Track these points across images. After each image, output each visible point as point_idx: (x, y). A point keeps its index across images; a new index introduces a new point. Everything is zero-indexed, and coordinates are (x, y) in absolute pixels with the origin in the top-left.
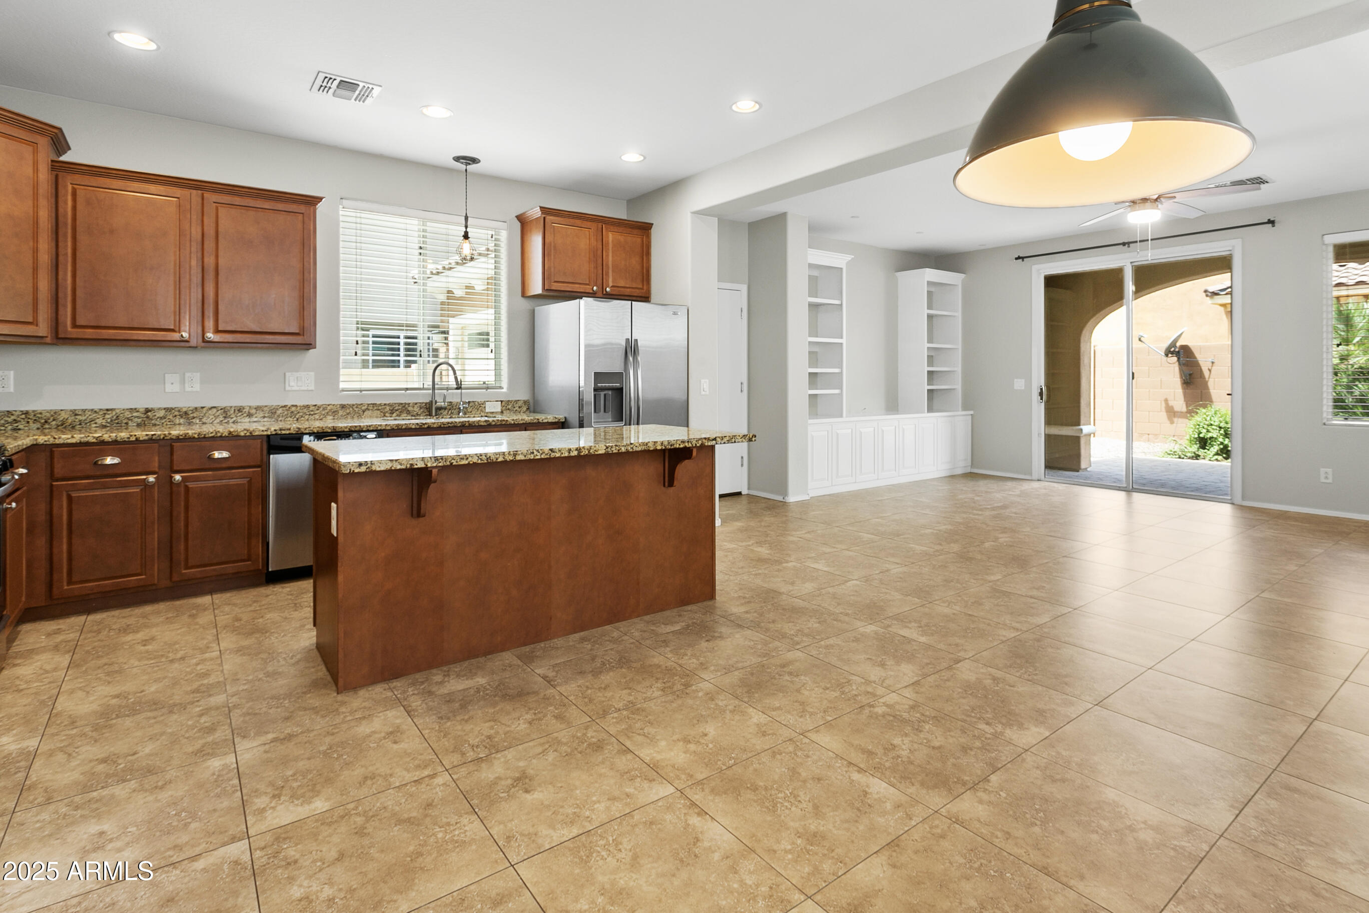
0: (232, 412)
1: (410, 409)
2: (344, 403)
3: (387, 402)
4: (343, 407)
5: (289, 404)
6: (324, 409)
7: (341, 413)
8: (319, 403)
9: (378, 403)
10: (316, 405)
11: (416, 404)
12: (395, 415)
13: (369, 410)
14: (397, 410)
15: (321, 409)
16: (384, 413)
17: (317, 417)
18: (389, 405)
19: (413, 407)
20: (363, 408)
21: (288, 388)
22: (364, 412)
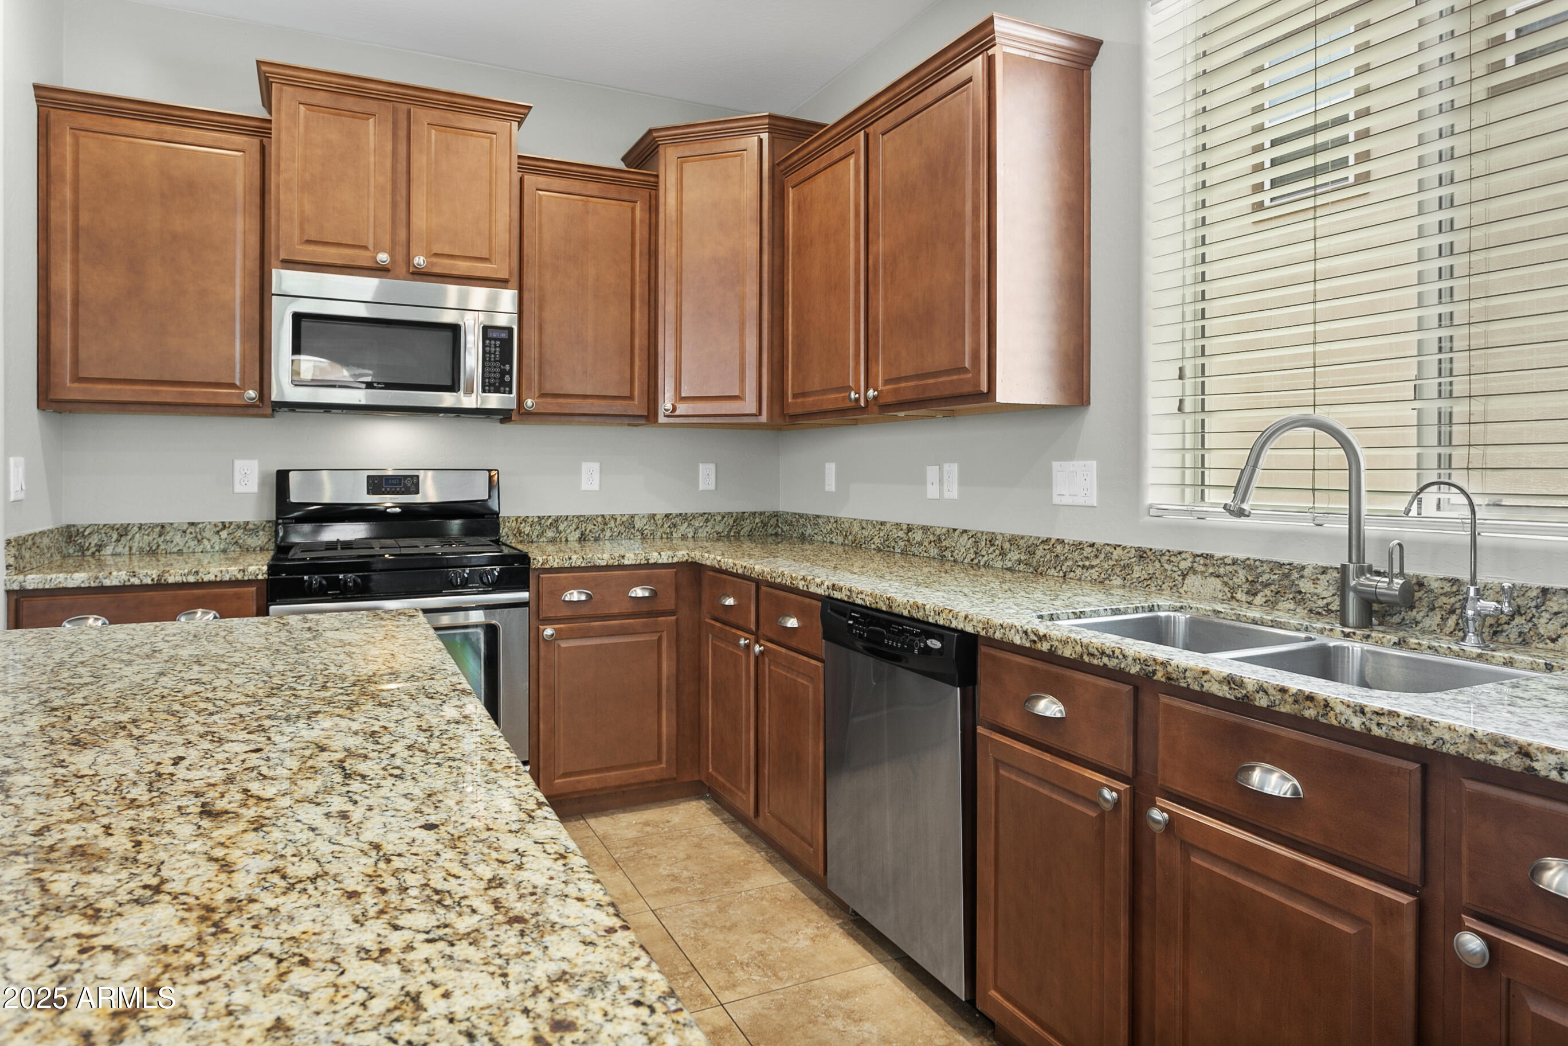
0: (983, 543)
1: (1305, 586)
2: (1145, 545)
3: (1241, 556)
4: (1142, 554)
5: (1055, 536)
6: (1108, 557)
7: (1137, 572)
8: (1100, 541)
9: (1218, 554)
10: (1092, 545)
11: (1324, 571)
12: (1259, 600)
13: (1195, 572)
14: (1266, 585)
15: (1102, 556)
16: (1233, 590)
17: (1094, 573)
18: (1248, 565)
19: (1315, 581)
20: (1184, 565)
21: (1056, 500)
22: (1184, 576)
